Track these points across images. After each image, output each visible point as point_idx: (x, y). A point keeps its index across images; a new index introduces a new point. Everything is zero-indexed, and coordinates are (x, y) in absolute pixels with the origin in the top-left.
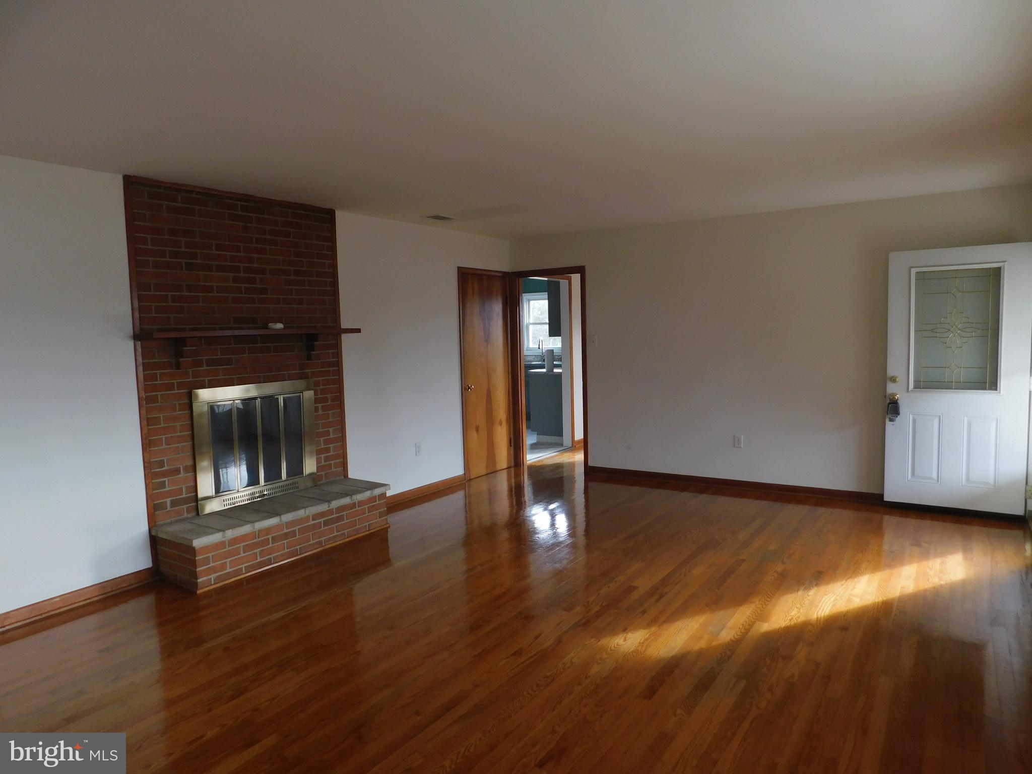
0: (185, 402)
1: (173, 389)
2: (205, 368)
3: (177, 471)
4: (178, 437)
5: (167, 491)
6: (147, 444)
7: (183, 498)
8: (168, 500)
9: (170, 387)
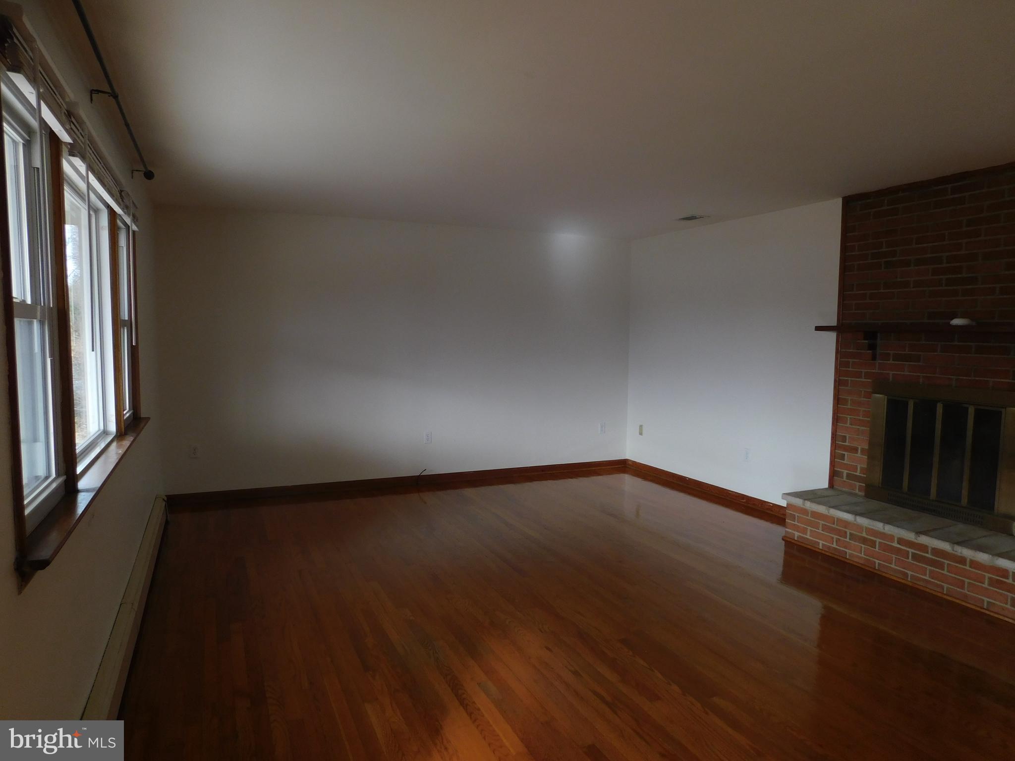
0: (869, 390)
1: (860, 377)
2: (891, 362)
3: (855, 450)
4: (860, 420)
5: (845, 464)
6: (836, 419)
7: (856, 475)
8: (845, 472)
9: (858, 375)
